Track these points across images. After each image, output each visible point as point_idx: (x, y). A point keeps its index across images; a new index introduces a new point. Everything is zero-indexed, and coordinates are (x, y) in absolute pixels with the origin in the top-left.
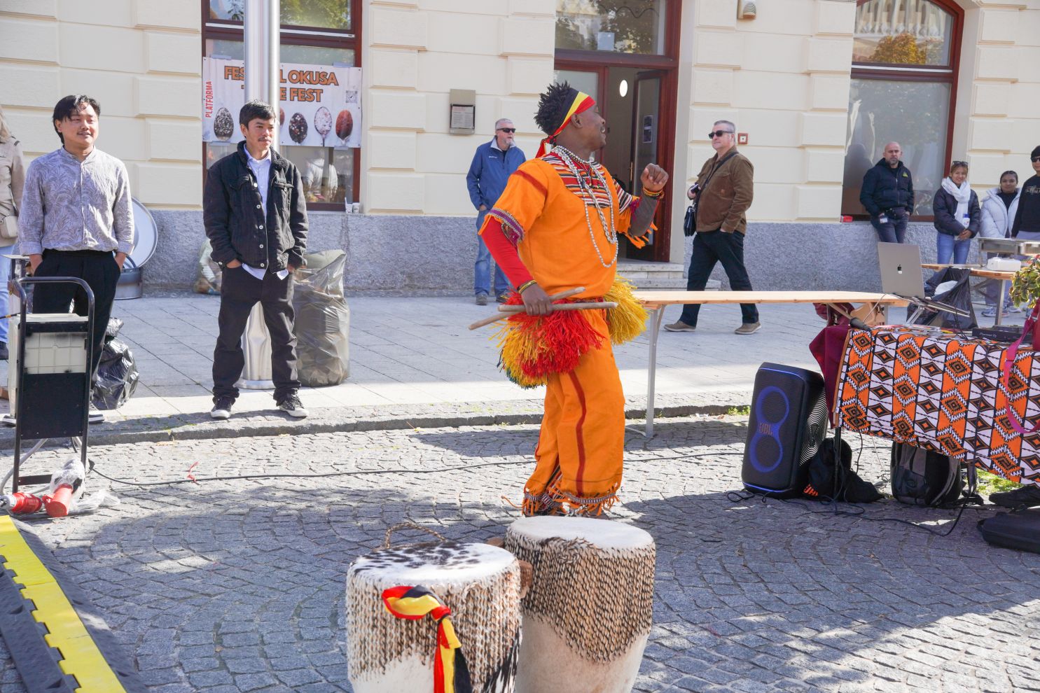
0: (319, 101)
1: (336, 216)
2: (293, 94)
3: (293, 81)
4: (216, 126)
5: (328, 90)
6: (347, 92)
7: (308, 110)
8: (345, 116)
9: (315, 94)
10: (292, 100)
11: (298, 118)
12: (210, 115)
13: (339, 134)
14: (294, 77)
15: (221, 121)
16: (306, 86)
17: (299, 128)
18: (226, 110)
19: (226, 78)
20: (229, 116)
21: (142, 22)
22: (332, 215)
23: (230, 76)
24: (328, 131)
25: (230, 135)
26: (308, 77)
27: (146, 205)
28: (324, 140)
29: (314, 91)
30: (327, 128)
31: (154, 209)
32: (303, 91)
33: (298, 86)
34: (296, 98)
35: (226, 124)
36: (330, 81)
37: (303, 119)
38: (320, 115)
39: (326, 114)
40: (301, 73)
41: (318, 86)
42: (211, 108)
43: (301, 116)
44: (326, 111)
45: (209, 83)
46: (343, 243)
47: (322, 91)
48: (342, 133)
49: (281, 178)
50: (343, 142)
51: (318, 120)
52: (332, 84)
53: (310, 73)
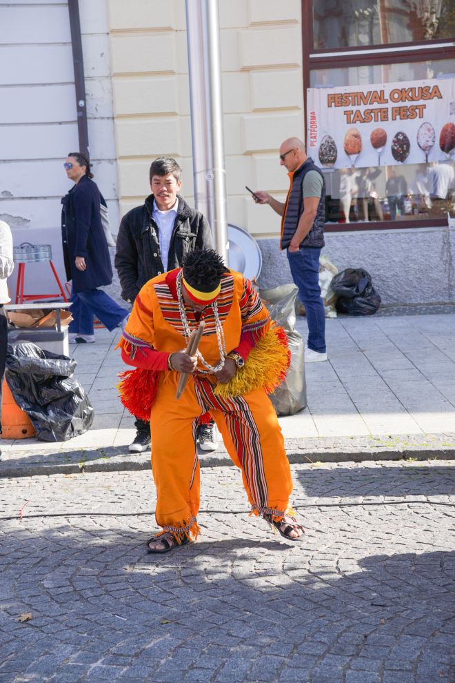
0: (421, 117)
1: (438, 232)
2: (395, 114)
3: (394, 100)
4: (321, 154)
5: (431, 104)
6: (451, 104)
7: (410, 128)
8: (449, 129)
9: (417, 111)
10: (394, 119)
11: (401, 137)
12: (314, 143)
13: (443, 148)
14: (396, 96)
15: (325, 149)
16: (408, 104)
17: (401, 146)
18: (330, 137)
19: (330, 106)
20: (333, 143)
21: (247, 64)
22: (432, 232)
23: (333, 104)
24: (431, 147)
25: (334, 161)
26: (410, 94)
27: (254, 235)
28: (427, 156)
29: (416, 107)
30: (430, 143)
31: (261, 238)
32: (406, 109)
33: (400, 104)
34: (398, 117)
35: (330, 151)
36: (433, 94)
37: (405, 137)
38: (423, 131)
39: (429, 130)
40: (402, 91)
41: (421, 102)
42: (315, 137)
43: (403, 134)
44: (429, 126)
45: (313, 113)
46: (445, 259)
47: (424, 106)
48: (446, 147)
49: (185, 229)
50: (448, 156)
51: (421, 137)
52: (436, 98)
53: (412, 89)
